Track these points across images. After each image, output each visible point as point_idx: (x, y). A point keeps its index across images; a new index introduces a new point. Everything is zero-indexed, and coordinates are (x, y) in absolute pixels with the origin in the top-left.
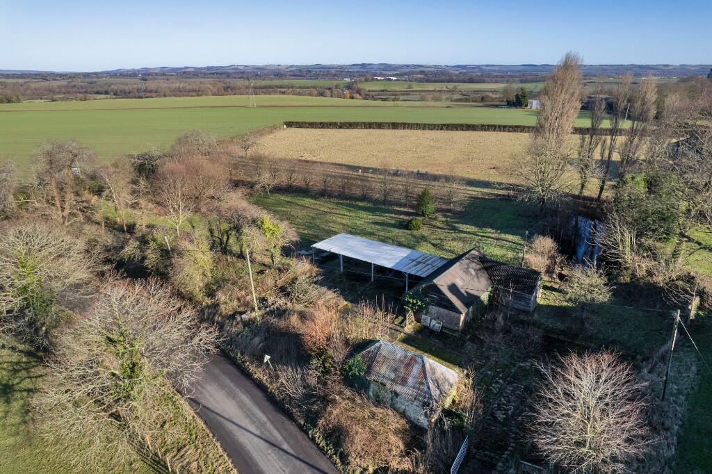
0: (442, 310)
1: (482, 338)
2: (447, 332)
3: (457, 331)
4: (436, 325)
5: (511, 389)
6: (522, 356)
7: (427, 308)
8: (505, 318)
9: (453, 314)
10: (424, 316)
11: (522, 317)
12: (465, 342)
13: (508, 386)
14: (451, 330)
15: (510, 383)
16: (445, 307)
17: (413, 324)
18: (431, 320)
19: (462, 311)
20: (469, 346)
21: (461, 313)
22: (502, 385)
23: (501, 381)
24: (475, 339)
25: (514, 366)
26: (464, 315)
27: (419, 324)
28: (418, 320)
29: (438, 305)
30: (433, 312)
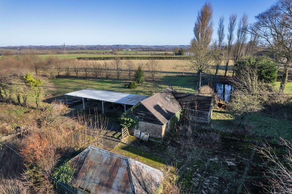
0: (148, 124)
1: (179, 142)
2: (153, 140)
3: (161, 138)
4: (145, 136)
5: (208, 181)
6: (210, 153)
7: (137, 124)
8: (193, 129)
9: (157, 126)
10: (135, 130)
11: (203, 127)
12: (167, 146)
13: (205, 179)
14: (155, 138)
15: (206, 176)
16: (150, 121)
17: (128, 137)
18: (141, 133)
19: (163, 123)
20: (170, 150)
21: (163, 124)
22: (200, 178)
23: (199, 175)
24: (174, 144)
25: (206, 162)
26: (165, 125)
27: (132, 136)
28: (132, 134)
29: (146, 120)
30: (142, 127)
